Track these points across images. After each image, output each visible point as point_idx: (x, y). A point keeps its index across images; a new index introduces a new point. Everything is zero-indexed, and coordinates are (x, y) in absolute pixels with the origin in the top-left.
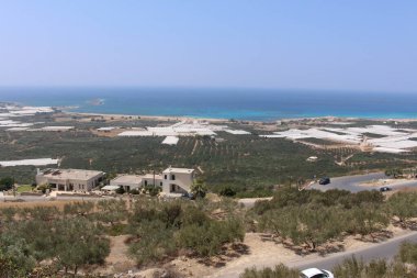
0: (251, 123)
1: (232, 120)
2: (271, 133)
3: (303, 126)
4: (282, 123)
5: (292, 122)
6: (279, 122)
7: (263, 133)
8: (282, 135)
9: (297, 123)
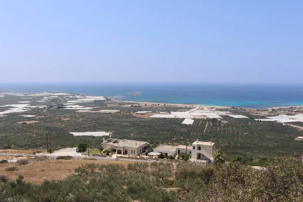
0: (247, 110)
1: (233, 108)
2: (264, 117)
3: (290, 112)
4: (273, 110)
5: (280, 109)
6: (270, 109)
7: (258, 117)
8: (273, 119)
9: (285, 110)
